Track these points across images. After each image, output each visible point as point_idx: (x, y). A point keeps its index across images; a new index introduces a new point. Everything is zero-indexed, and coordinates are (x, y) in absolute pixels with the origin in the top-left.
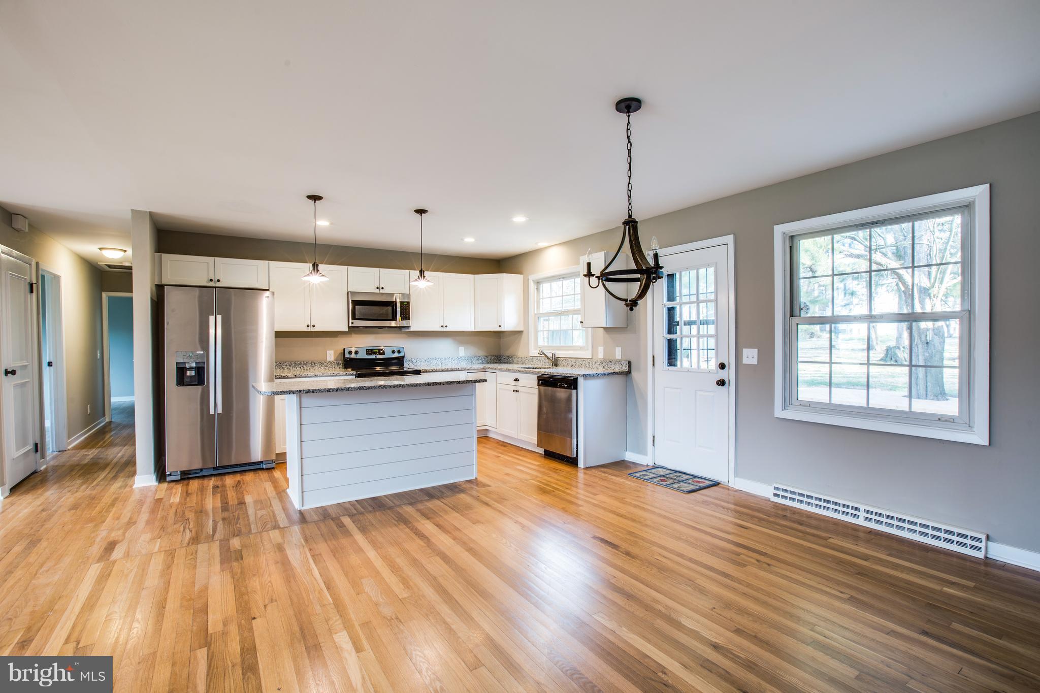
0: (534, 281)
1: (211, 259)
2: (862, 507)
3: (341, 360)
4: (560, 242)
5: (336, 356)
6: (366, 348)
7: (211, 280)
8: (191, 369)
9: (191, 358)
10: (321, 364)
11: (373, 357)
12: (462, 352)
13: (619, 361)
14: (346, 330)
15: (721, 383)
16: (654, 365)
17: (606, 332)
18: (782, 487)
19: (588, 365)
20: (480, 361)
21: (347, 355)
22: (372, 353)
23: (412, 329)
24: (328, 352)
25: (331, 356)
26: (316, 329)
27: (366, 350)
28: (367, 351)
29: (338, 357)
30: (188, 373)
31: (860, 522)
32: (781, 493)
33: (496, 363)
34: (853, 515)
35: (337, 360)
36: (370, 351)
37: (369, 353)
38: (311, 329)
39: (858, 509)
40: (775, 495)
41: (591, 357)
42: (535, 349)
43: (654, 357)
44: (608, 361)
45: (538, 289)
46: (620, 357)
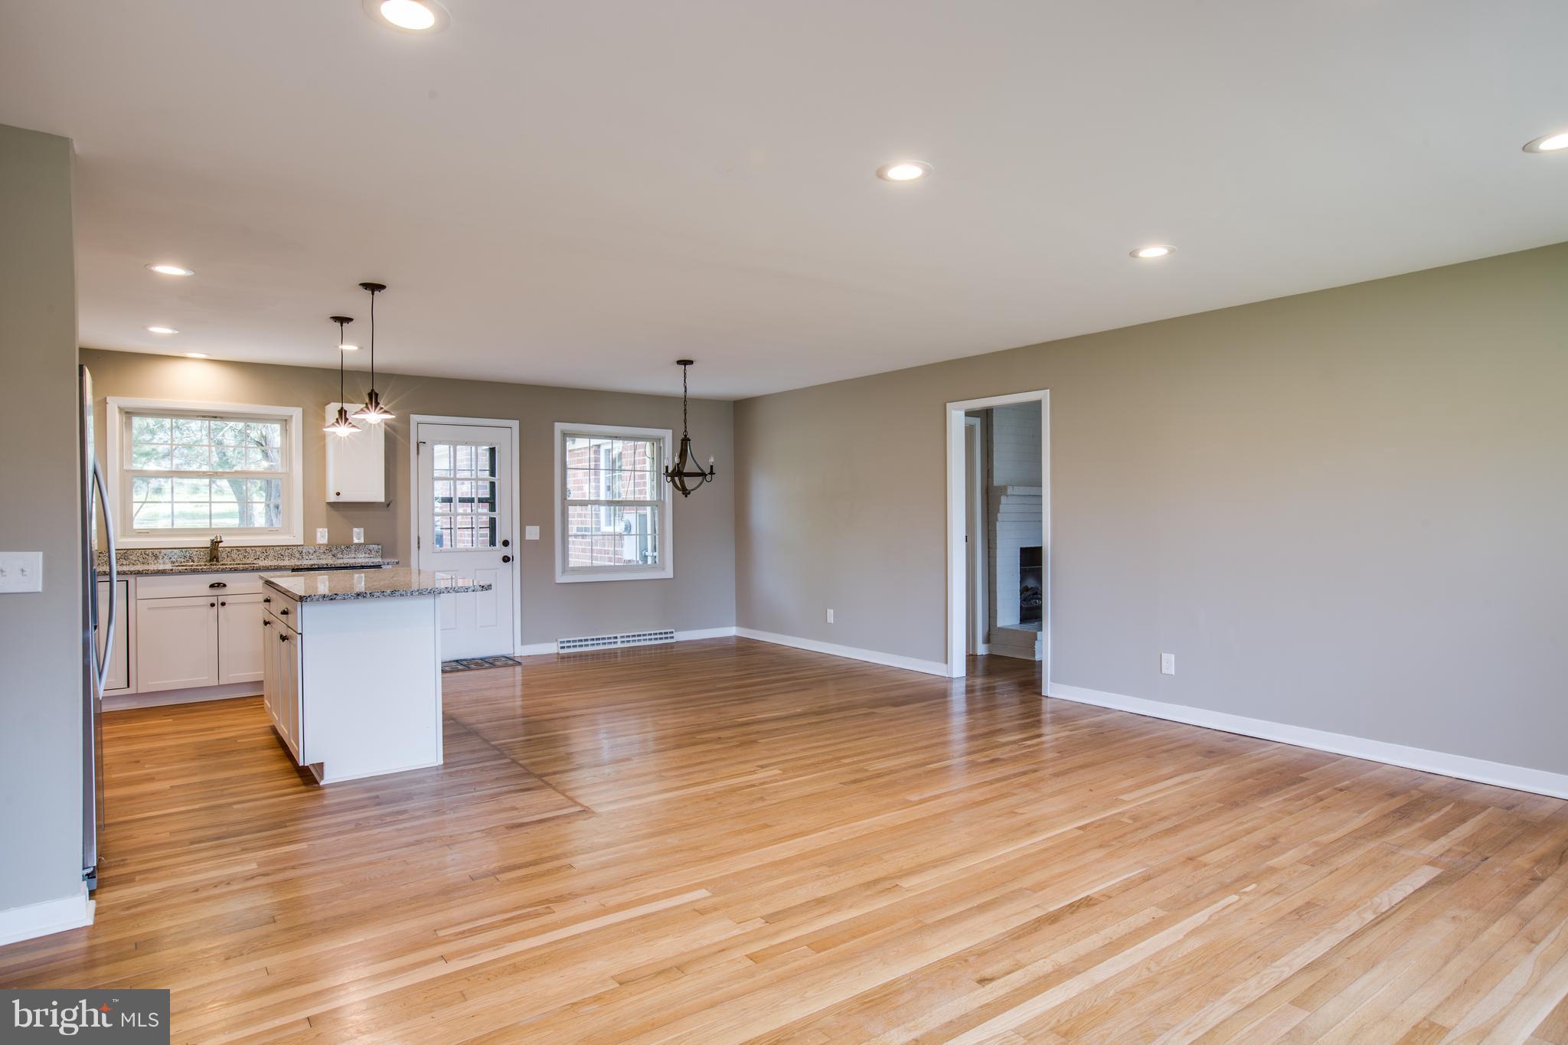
0: (121, 408)
2: (619, 636)
13: (364, 545)
15: (506, 559)
16: (419, 548)
17: (332, 507)
18: (565, 640)
19: (297, 555)
31: (619, 645)
32: (565, 645)
34: (614, 643)
39: (616, 638)
40: (562, 648)
41: (302, 544)
42: (124, 535)
43: (419, 538)
44: (343, 547)
45: (129, 425)
46: (362, 541)
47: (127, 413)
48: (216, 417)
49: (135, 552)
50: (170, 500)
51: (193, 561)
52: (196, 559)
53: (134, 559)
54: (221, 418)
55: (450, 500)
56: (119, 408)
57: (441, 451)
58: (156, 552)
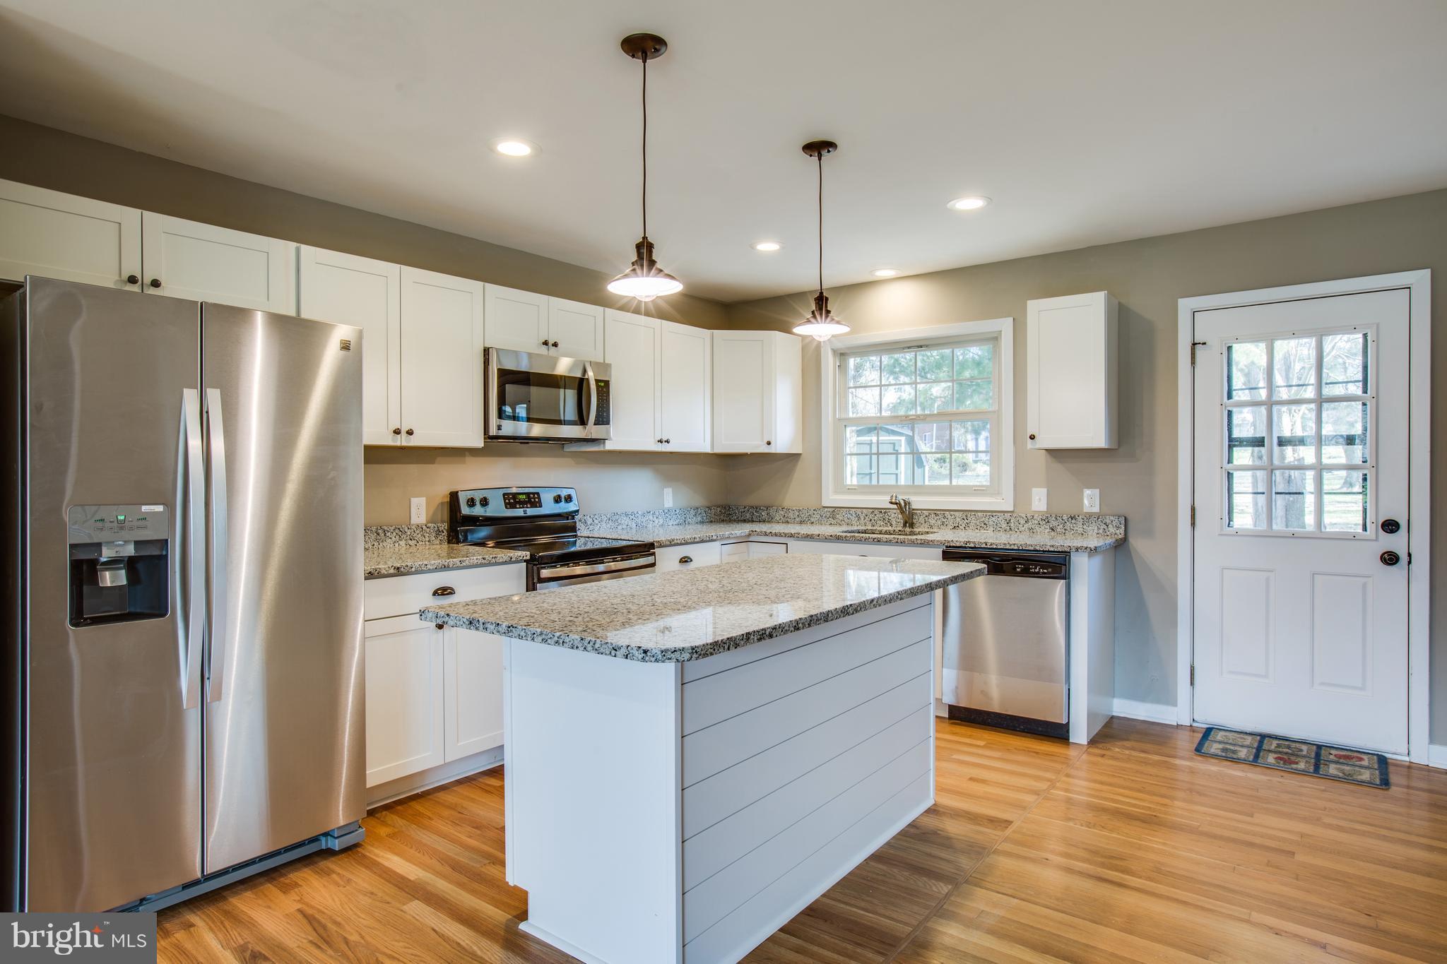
0: (834, 351)
1: (129, 215)
3: (442, 522)
4: (919, 273)
5: (431, 513)
6: (502, 492)
7: (132, 280)
8: (113, 563)
9: (122, 528)
10: (400, 531)
11: (519, 512)
12: (669, 498)
13: (1098, 517)
14: (479, 442)
15: (1390, 558)
16: (1193, 527)
17: (1055, 457)
19: (1004, 526)
20: (699, 519)
21: (465, 510)
22: (516, 503)
23: (609, 446)
24: (415, 501)
25: (420, 510)
26: (414, 441)
27: (504, 495)
28: (505, 499)
29: (434, 514)
30: (108, 579)
33: (723, 521)
35: (432, 520)
36: (512, 500)
37: (509, 503)
38: (403, 441)
41: (1012, 509)
42: (836, 492)
43: (1193, 509)
44: (1065, 518)
45: (842, 367)
46: (1096, 509)
47: (842, 354)
48: (921, 347)
49: (842, 510)
50: (880, 452)
51: (891, 525)
52: (894, 523)
53: (841, 518)
54: (927, 346)
55: (1259, 442)
56: (832, 349)
57: (1248, 355)
58: (859, 511)
